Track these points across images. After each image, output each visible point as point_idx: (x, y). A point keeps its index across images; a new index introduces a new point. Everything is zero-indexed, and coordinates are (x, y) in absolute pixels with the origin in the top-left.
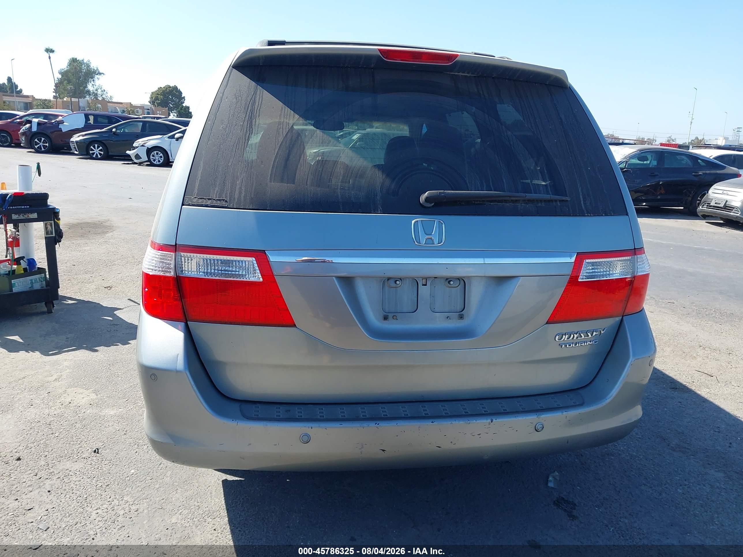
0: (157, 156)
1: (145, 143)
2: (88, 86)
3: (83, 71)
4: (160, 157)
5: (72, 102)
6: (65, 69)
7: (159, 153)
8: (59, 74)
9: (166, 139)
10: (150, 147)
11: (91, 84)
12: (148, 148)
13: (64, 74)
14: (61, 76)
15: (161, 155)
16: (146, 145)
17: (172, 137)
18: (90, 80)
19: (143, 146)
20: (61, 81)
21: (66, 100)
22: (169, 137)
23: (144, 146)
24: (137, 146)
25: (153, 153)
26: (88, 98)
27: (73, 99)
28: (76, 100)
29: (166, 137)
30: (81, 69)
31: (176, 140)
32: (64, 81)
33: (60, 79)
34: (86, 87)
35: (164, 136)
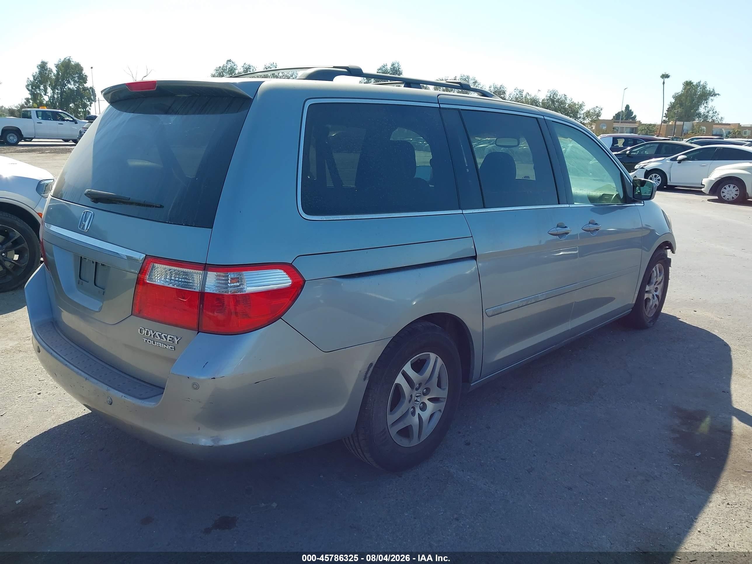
0: (655, 179)
1: (645, 166)
2: (700, 108)
3: (698, 94)
4: (658, 179)
5: (676, 126)
6: (679, 93)
7: (658, 175)
8: (672, 98)
9: (668, 161)
10: (648, 170)
11: (703, 106)
12: (646, 170)
13: (678, 98)
14: (674, 100)
15: (660, 178)
16: (645, 167)
17: (674, 159)
18: (703, 102)
19: (642, 168)
20: (673, 105)
21: (671, 124)
22: (671, 160)
23: (644, 168)
24: (638, 168)
25: (651, 176)
26: (697, 120)
27: (678, 123)
28: (681, 123)
29: (668, 160)
30: (696, 91)
31: (678, 163)
32: (676, 105)
33: (673, 103)
34: (698, 109)
35: (667, 158)
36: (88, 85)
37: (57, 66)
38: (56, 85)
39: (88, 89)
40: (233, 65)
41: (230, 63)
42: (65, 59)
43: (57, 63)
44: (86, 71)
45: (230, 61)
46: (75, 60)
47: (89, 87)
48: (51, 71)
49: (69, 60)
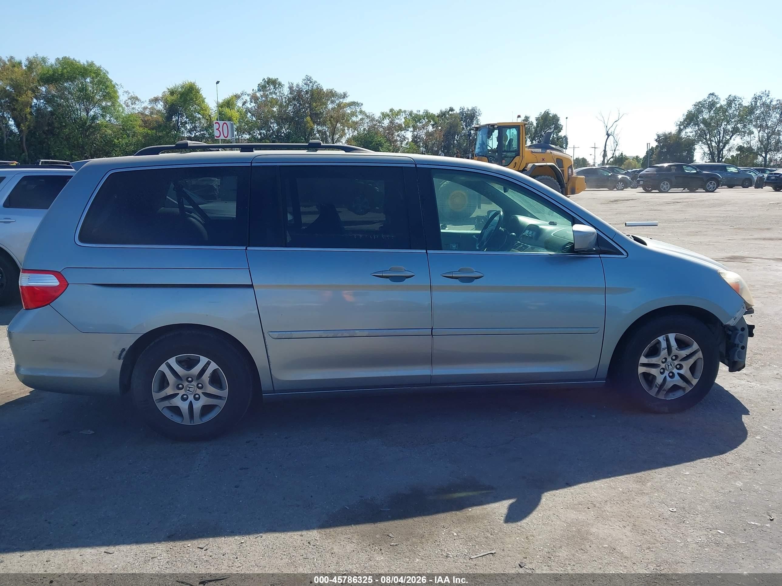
36: (562, 134)
37: (537, 119)
38: (535, 137)
39: (561, 138)
40: (715, 98)
41: (712, 97)
42: (545, 112)
43: (538, 117)
44: (562, 122)
45: (713, 94)
46: (552, 112)
47: (563, 136)
48: (532, 124)
49: (548, 112)
